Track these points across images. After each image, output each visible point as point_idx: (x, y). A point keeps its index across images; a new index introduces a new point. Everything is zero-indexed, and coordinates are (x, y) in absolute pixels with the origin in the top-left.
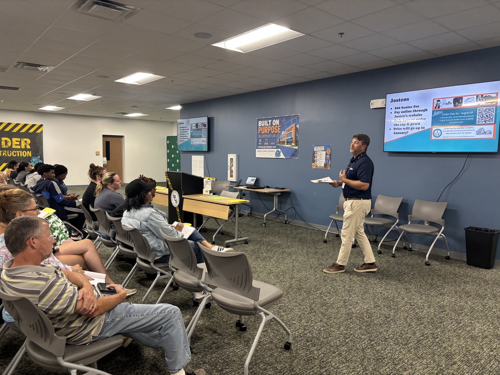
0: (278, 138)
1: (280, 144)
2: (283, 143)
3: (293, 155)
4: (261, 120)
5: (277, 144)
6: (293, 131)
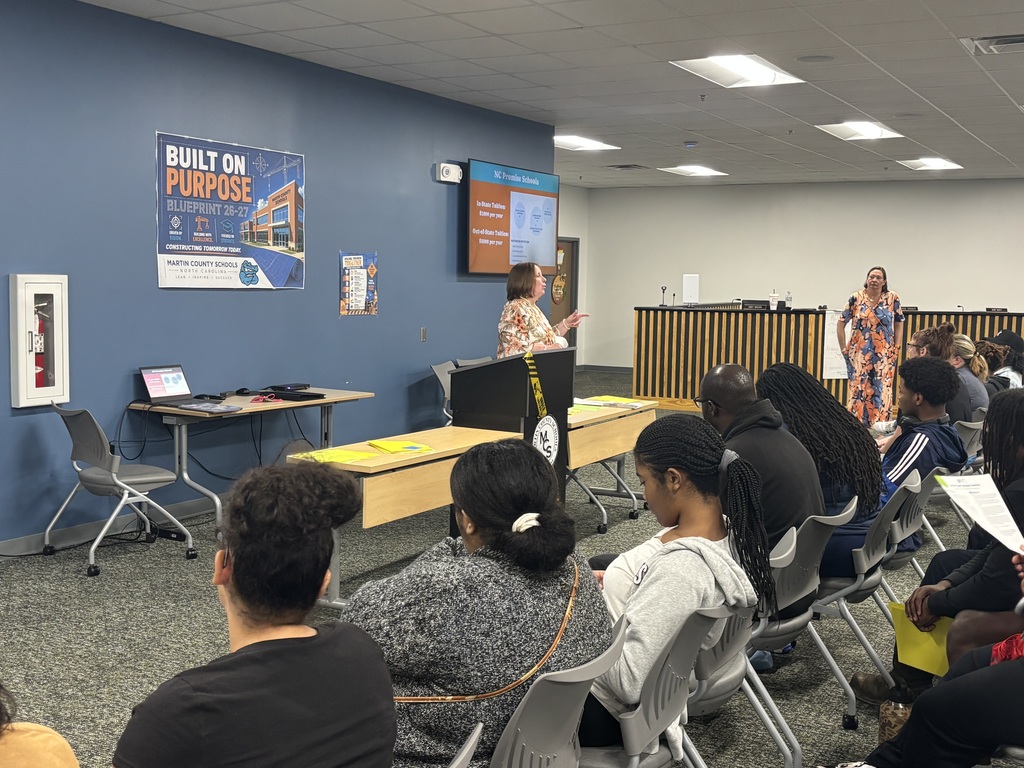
0: (244, 219)
1: (252, 240)
3: (292, 279)
5: (243, 242)
6: (289, 203)
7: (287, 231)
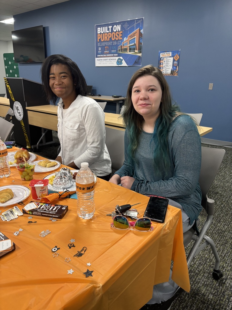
0: (119, 45)
1: (122, 51)
2: (126, 50)
3: (136, 63)
4: (100, 26)
5: (118, 52)
6: (136, 37)
7: (135, 47)
